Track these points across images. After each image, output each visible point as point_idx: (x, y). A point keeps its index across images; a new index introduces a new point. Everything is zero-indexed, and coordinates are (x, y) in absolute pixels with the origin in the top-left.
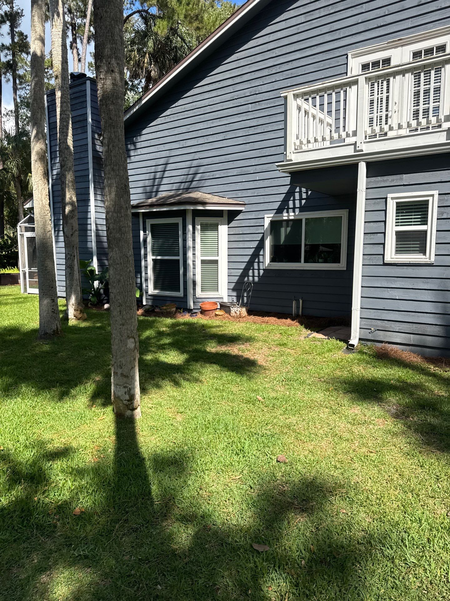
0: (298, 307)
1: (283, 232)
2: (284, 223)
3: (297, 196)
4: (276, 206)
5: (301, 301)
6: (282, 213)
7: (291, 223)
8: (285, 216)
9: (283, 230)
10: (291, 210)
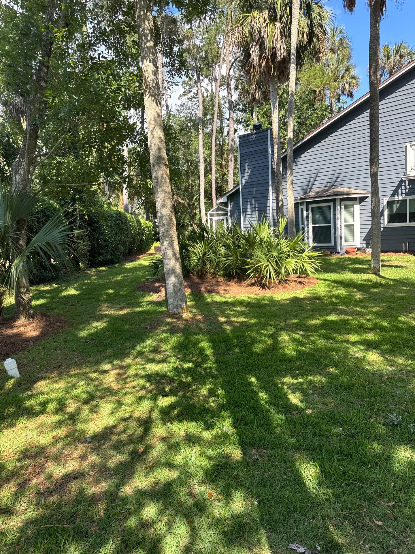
0: (405, 247)
2: (396, 202)
3: (403, 187)
4: (391, 193)
5: (407, 243)
6: (394, 196)
7: (400, 202)
8: (396, 198)
9: (394, 206)
10: (400, 195)
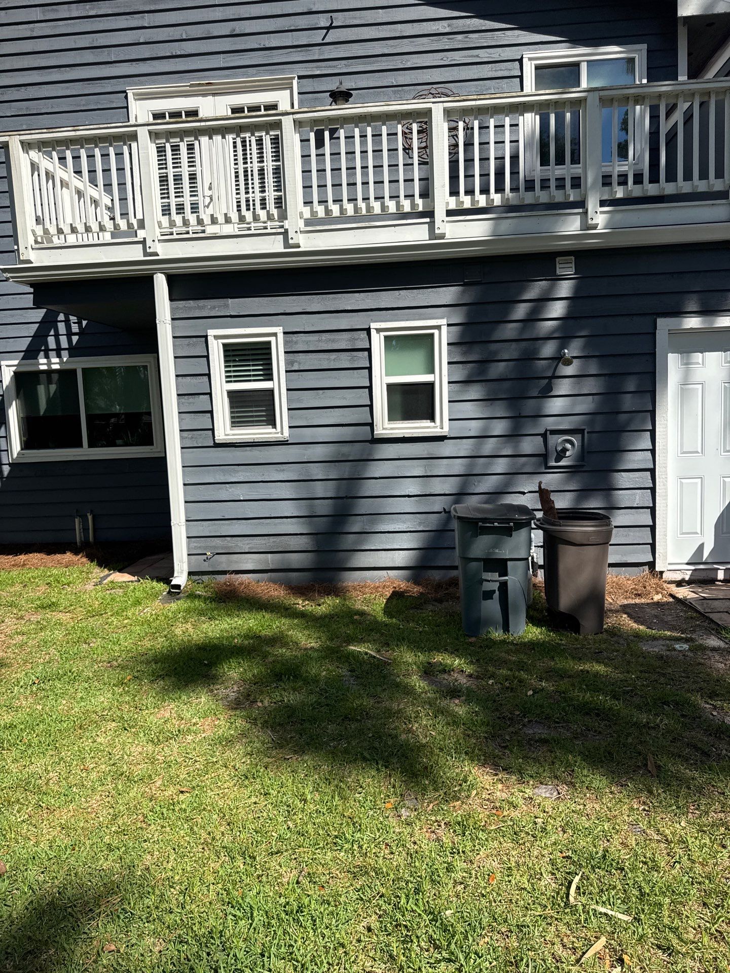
0: (85, 529)
1: (42, 393)
2: (43, 377)
3: (62, 327)
4: (24, 344)
5: (90, 517)
6: (36, 357)
7: (55, 377)
8: (42, 364)
9: (41, 389)
10: (52, 354)
